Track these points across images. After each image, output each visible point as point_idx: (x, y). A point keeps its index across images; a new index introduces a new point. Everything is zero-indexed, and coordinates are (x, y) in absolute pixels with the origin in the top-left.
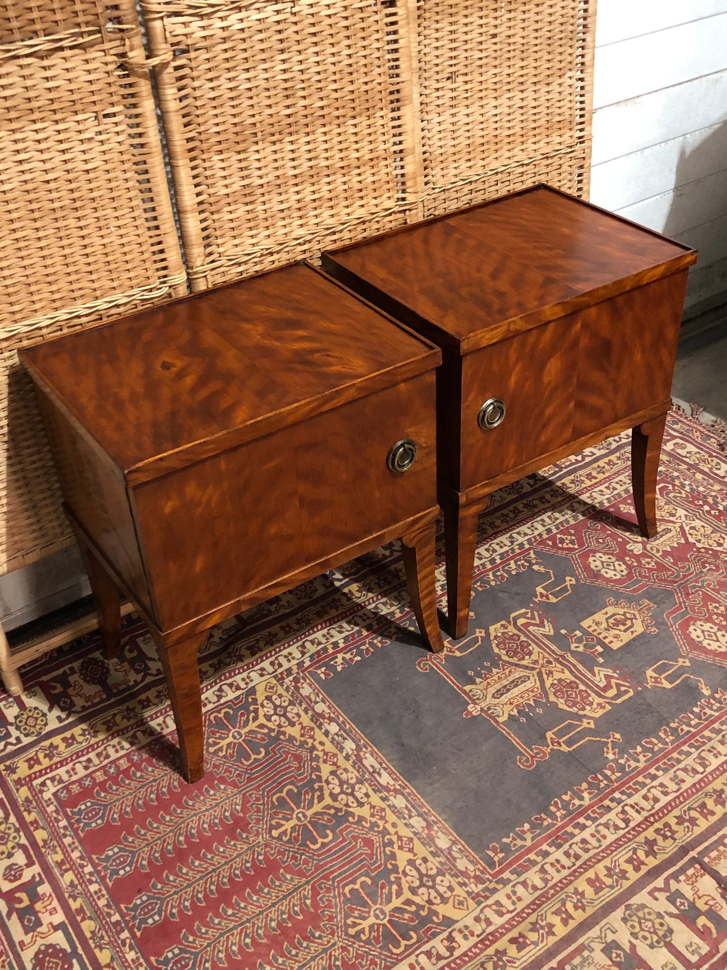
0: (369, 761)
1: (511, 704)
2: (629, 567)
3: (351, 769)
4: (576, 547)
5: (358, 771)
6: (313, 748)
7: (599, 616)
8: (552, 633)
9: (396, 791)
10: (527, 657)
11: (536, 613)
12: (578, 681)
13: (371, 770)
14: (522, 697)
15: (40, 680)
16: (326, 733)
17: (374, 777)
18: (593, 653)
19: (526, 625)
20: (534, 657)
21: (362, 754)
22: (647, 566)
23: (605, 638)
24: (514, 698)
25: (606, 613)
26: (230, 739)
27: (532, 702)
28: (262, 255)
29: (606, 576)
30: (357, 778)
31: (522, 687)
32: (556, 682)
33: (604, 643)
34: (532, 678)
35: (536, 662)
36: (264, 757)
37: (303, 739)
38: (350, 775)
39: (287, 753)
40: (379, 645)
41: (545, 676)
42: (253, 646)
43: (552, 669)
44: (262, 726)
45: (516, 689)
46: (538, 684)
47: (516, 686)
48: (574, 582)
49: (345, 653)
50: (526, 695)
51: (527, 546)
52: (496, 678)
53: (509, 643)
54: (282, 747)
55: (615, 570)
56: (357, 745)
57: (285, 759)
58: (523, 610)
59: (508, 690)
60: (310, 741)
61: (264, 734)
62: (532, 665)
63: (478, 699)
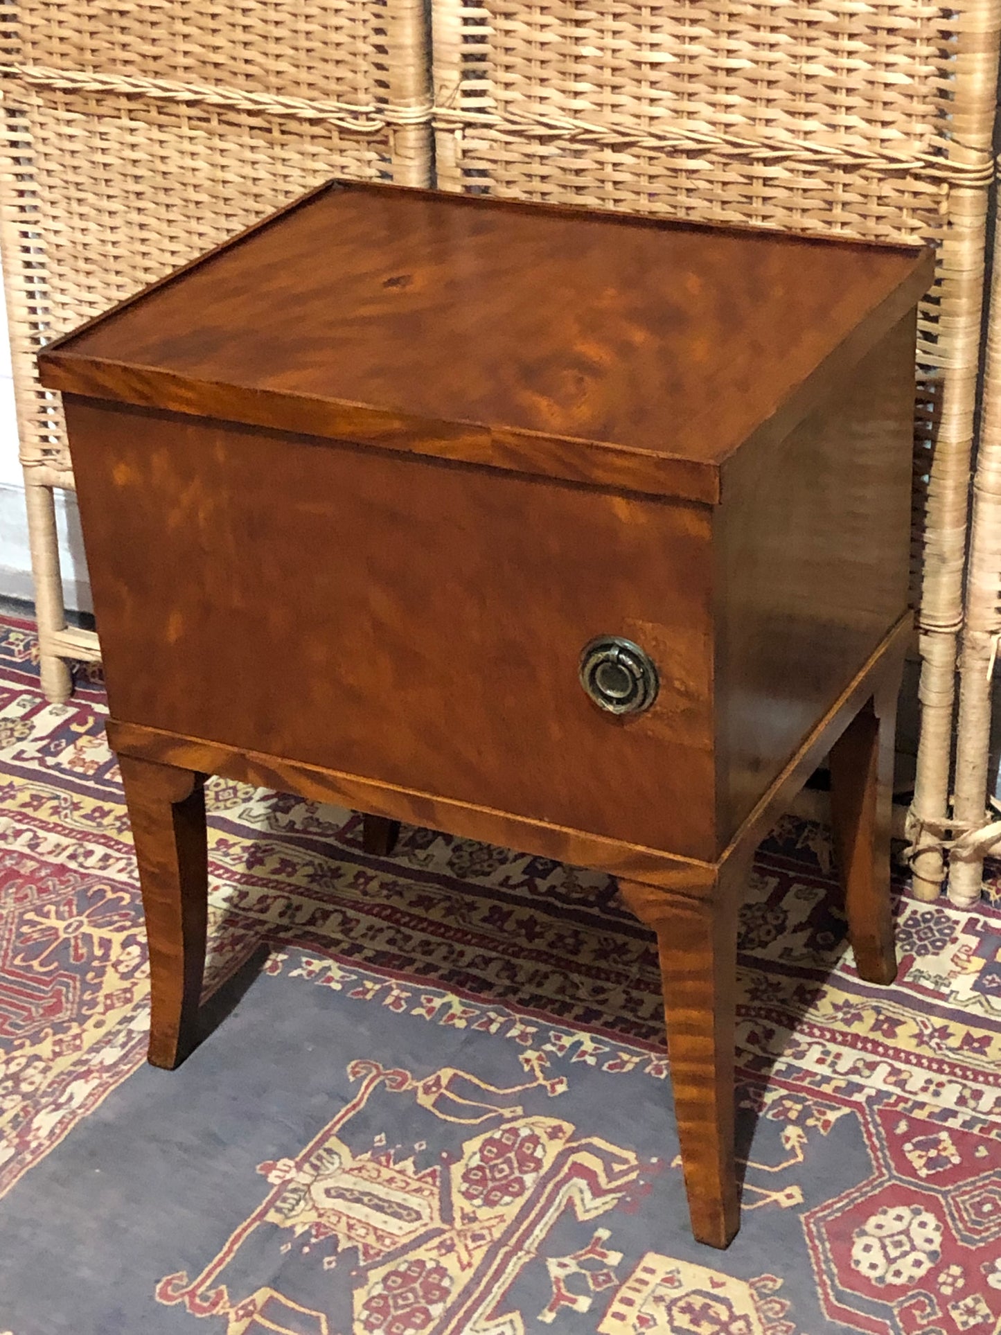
0: (80, 1090)
1: (320, 1216)
2: (928, 1281)
3: (51, 1076)
4: (923, 1173)
5: (50, 1086)
6: (82, 1019)
7: (695, 1276)
8: (582, 1217)
9: (23, 1146)
10: (478, 1202)
11: (633, 1176)
12: (451, 1299)
13: (63, 1100)
14: (350, 1227)
15: (93, 705)
16: (128, 1020)
17: (46, 1106)
18: (561, 1297)
19: (580, 1170)
20: (484, 1213)
21: (96, 1074)
22: (955, 1314)
23: (629, 1302)
24: (339, 1214)
25: (715, 1285)
26: (61, 925)
27: (344, 1244)
28: (573, 139)
29: (857, 1252)
30: (37, 1089)
31: (377, 1219)
32: (430, 1265)
33: (609, 1305)
34: (417, 1224)
35: (474, 1219)
36: (39, 973)
37: (101, 999)
38: (38, 1078)
39: (58, 994)
40: (389, 1000)
41: (436, 1242)
42: (294, 865)
43: (460, 1247)
44: (106, 944)
45: (367, 1210)
46: (405, 1240)
47: (379, 1208)
48: (786, 1203)
49: (339, 968)
50: (362, 1232)
51: (859, 1097)
52: (386, 1173)
53: (508, 1162)
54: (67, 986)
55: (891, 1261)
56: (115, 1064)
57: (41, 998)
58: (631, 1156)
59: (358, 1200)
60: (100, 1008)
61: (91, 951)
62: (457, 1215)
63: (315, 1167)
